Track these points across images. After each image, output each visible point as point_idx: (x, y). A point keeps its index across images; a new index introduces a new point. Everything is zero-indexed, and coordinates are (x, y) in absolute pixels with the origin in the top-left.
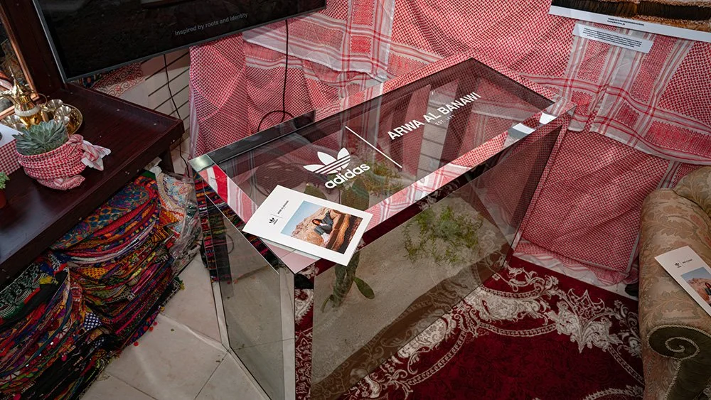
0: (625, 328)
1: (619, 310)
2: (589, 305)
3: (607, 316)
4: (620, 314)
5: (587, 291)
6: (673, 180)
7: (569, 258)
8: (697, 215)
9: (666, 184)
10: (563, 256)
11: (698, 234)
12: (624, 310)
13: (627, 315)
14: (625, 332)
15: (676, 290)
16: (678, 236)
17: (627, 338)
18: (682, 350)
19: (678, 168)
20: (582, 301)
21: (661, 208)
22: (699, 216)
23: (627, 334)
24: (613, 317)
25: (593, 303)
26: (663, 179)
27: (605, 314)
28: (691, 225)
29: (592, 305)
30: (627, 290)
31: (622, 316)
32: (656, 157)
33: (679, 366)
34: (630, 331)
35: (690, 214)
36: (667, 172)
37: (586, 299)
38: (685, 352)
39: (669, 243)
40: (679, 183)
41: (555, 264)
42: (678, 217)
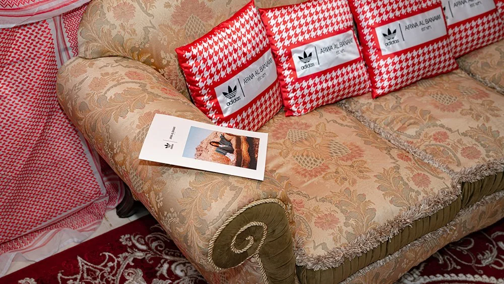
0: (157, 261)
1: (133, 246)
2: (98, 273)
3: (128, 266)
4: (140, 250)
5: (79, 259)
6: (68, 44)
7: (21, 237)
8: (131, 69)
9: (64, 55)
10: (10, 241)
11: (152, 91)
12: (138, 241)
13: (146, 244)
14: (162, 266)
15: (192, 178)
16: (136, 111)
17: (169, 271)
18: (252, 242)
19: (63, 25)
20: (85, 275)
21: (85, 89)
22: (134, 70)
23: (166, 266)
24: (135, 260)
25: (99, 267)
26: (56, 50)
27: (123, 266)
28: (136, 86)
29: (101, 270)
30: (121, 214)
31: (142, 251)
32: (25, 26)
33: (259, 260)
34: (166, 260)
35: (123, 74)
36: (54, 37)
37: (88, 270)
38: (255, 241)
39: (134, 126)
40: (79, 44)
41: (10, 261)
42: (115, 86)
